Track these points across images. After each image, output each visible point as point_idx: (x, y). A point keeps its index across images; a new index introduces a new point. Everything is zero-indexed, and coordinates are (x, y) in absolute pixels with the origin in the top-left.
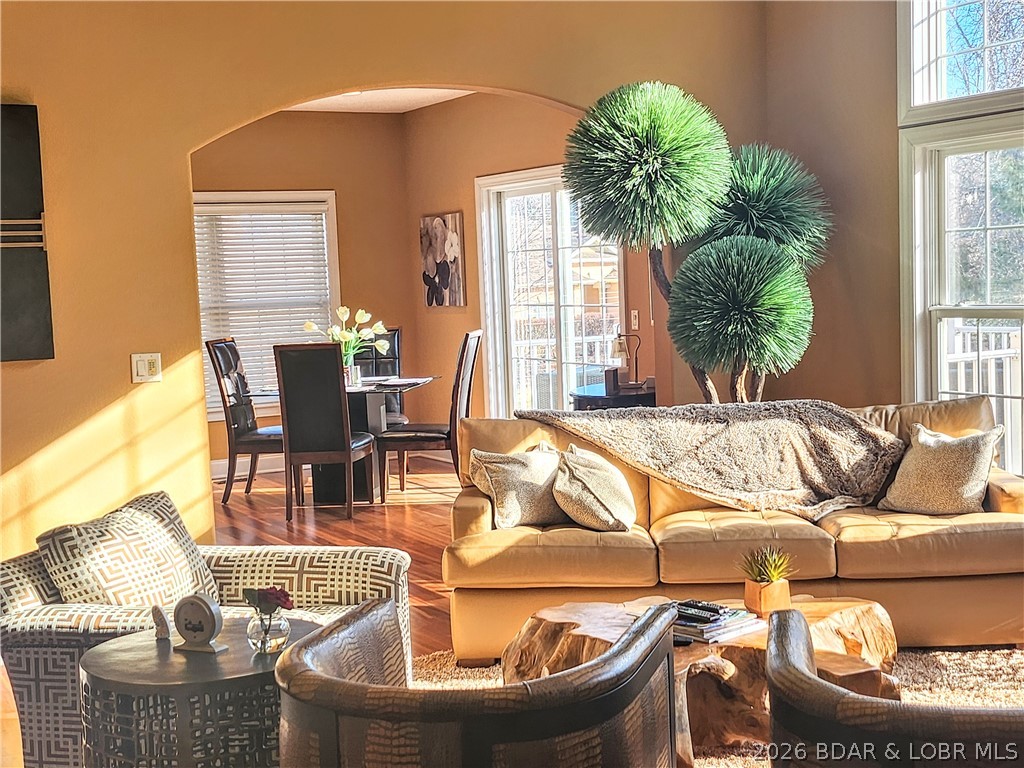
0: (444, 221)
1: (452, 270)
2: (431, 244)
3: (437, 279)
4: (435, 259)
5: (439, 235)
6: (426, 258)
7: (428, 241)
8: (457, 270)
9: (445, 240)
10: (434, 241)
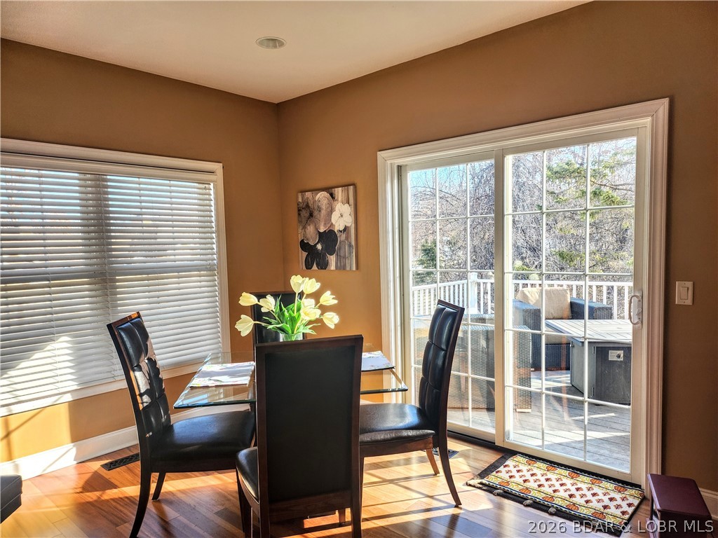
0: (332, 195)
1: (342, 237)
2: (311, 215)
3: (319, 247)
4: (317, 229)
5: (324, 207)
6: (304, 228)
7: (308, 213)
8: (348, 238)
9: (331, 211)
10: (316, 213)
